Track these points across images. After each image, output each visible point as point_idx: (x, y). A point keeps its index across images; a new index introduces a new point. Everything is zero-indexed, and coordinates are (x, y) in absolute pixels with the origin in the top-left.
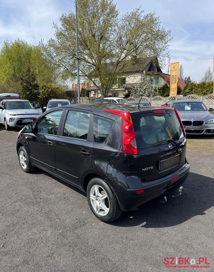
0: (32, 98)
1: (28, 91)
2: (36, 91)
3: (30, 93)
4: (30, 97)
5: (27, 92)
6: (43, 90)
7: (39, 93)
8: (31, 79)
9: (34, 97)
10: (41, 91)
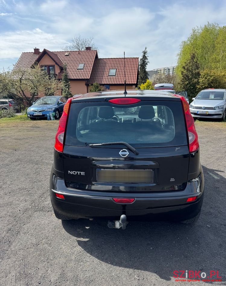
0: (191, 88)
1: (188, 81)
2: (196, 80)
3: (189, 83)
4: (189, 87)
5: (186, 81)
6: (204, 79)
7: (198, 83)
8: (194, 67)
9: (192, 88)
10: (201, 80)
